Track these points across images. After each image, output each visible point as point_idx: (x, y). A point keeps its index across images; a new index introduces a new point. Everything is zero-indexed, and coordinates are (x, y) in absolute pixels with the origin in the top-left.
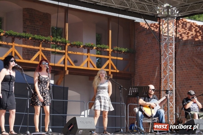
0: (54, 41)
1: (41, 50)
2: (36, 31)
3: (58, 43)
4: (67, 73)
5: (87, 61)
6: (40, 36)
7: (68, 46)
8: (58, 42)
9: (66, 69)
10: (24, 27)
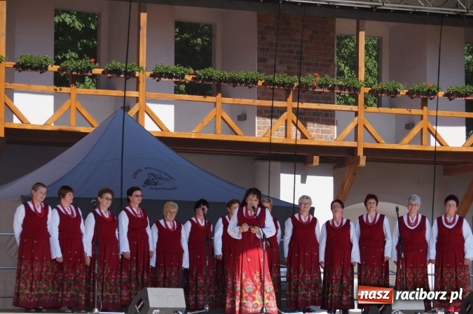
0: (322, 84)
1: (290, 110)
2: (295, 54)
3: (337, 88)
4: (363, 162)
5: (420, 129)
6: (285, 77)
7: (365, 93)
8: (334, 85)
9: (360, 153)
10: (261, 49)
